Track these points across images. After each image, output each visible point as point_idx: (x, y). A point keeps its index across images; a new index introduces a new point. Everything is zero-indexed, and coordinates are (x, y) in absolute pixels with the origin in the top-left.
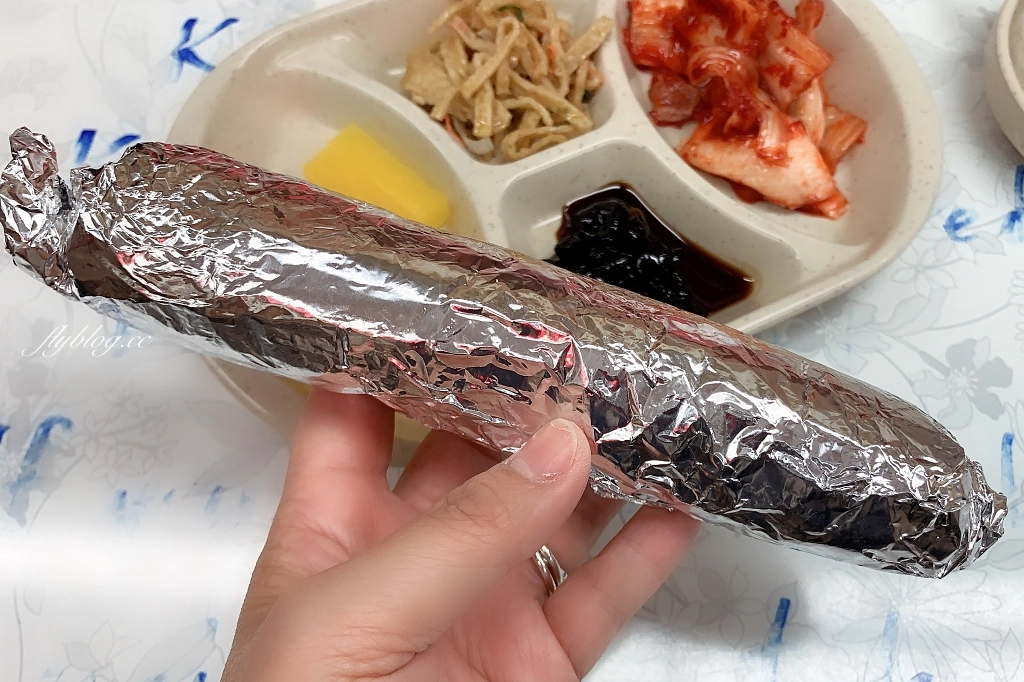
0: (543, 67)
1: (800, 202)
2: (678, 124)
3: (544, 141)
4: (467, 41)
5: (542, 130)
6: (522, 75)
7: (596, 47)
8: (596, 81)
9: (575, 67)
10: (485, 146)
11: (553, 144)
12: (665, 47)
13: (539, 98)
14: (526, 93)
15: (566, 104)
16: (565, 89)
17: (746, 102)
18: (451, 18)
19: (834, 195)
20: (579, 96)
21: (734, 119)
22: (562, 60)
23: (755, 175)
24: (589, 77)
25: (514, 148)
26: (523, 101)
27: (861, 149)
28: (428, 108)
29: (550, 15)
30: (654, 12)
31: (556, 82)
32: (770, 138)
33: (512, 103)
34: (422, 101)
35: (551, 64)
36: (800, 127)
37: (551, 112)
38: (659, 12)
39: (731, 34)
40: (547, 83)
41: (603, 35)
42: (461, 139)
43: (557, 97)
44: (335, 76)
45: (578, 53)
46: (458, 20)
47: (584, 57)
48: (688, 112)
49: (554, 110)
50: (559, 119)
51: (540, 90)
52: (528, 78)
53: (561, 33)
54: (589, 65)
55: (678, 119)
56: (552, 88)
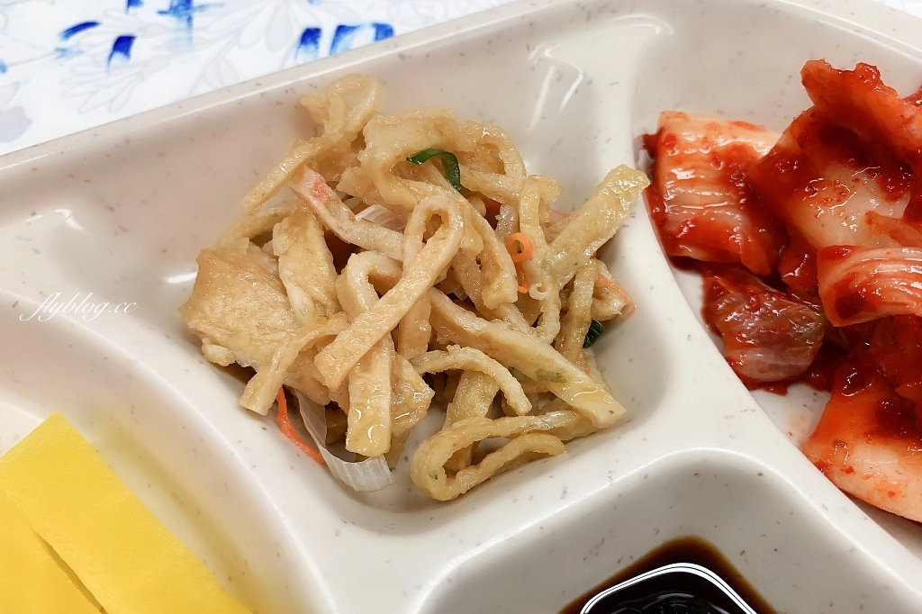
0: (504, 287)
4: (333, 224)
5: (506, 425)
6: (453, 297)
7: (610, 231)
8: (614, 306)
9: (569, 277)
10: (374, 474)
11: (532, 457)
12: (735, 224)
13: (493, 350)
14: (465, 340)
16: (552, 324)
18: (297, 174)
20: (577, 335)
22: (543, 263)
24: (597, 295)
25: (443, 476)
26: (458, 357)
28: (241, 373)
29: (511, 165)
30: (705, 155)
31: (529, 309)
33: (433, 361)
35: (523, 274)
37: (524, 380)
40: (514, 316)
43: (537, 345)
45: (576, 246)
46: (312, 177)
47: (588, 253)
48: (804, 362)
49: (530, 372)
50: (544, 396)
51: (497, 331)
52: (468, 304)
53: (543, 205)
54: (598, 270)
55: (781, 375)
56: (524, 326)
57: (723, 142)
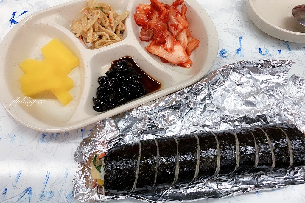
0: (107, 24)
1: (178, 63)
2: (148, 41)
3: (107, 44)
4: (88, 16)
5: (107, 41)
6: (102, 26)
7: (124, 19)
8: (123, 28)
9: (118, 24)
10: (90, 44)
11: (110, 44)
12: (146, 20)
13: (107, 33)
15: (114, 34)
16: (114, 30)
17: (161, 34)
18: (84, 10)
19: (188, 61)
20: (119, 32)
21: (158, 39)
22: (113, 22)
23: (165, 55)
24: (122, 27)
25: (98, 45)
26: (102, 33)
27: (197, 48)
28: (75, 34)
29: (112, 10)
30: (143, 9)
31: (112, 28)
32: (169, 45)
33: (99, 33)
34: (75, 32)
35: (110, 23)
36: (179, 42)
37: (109, 36)
38: (144, 10)
39: (160, 16)
40: (109, 28)
41: (126, 16)
42: (84, 43)
43: (112, 32)
44: (52, 25)
45: (119, 20)
46: (86, 11)
48: (150, 38)
49: (111, 35)
50: (111, 38)
51: (107, 30)
52: (104, 27)
53: (113, 14)
54: (122, 24)
55: (147, 39)
56: (111, 30)
57: (145, 8)
